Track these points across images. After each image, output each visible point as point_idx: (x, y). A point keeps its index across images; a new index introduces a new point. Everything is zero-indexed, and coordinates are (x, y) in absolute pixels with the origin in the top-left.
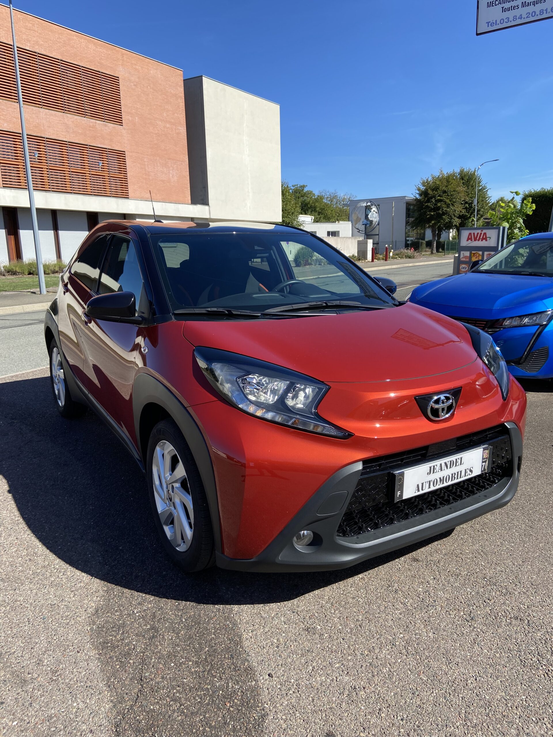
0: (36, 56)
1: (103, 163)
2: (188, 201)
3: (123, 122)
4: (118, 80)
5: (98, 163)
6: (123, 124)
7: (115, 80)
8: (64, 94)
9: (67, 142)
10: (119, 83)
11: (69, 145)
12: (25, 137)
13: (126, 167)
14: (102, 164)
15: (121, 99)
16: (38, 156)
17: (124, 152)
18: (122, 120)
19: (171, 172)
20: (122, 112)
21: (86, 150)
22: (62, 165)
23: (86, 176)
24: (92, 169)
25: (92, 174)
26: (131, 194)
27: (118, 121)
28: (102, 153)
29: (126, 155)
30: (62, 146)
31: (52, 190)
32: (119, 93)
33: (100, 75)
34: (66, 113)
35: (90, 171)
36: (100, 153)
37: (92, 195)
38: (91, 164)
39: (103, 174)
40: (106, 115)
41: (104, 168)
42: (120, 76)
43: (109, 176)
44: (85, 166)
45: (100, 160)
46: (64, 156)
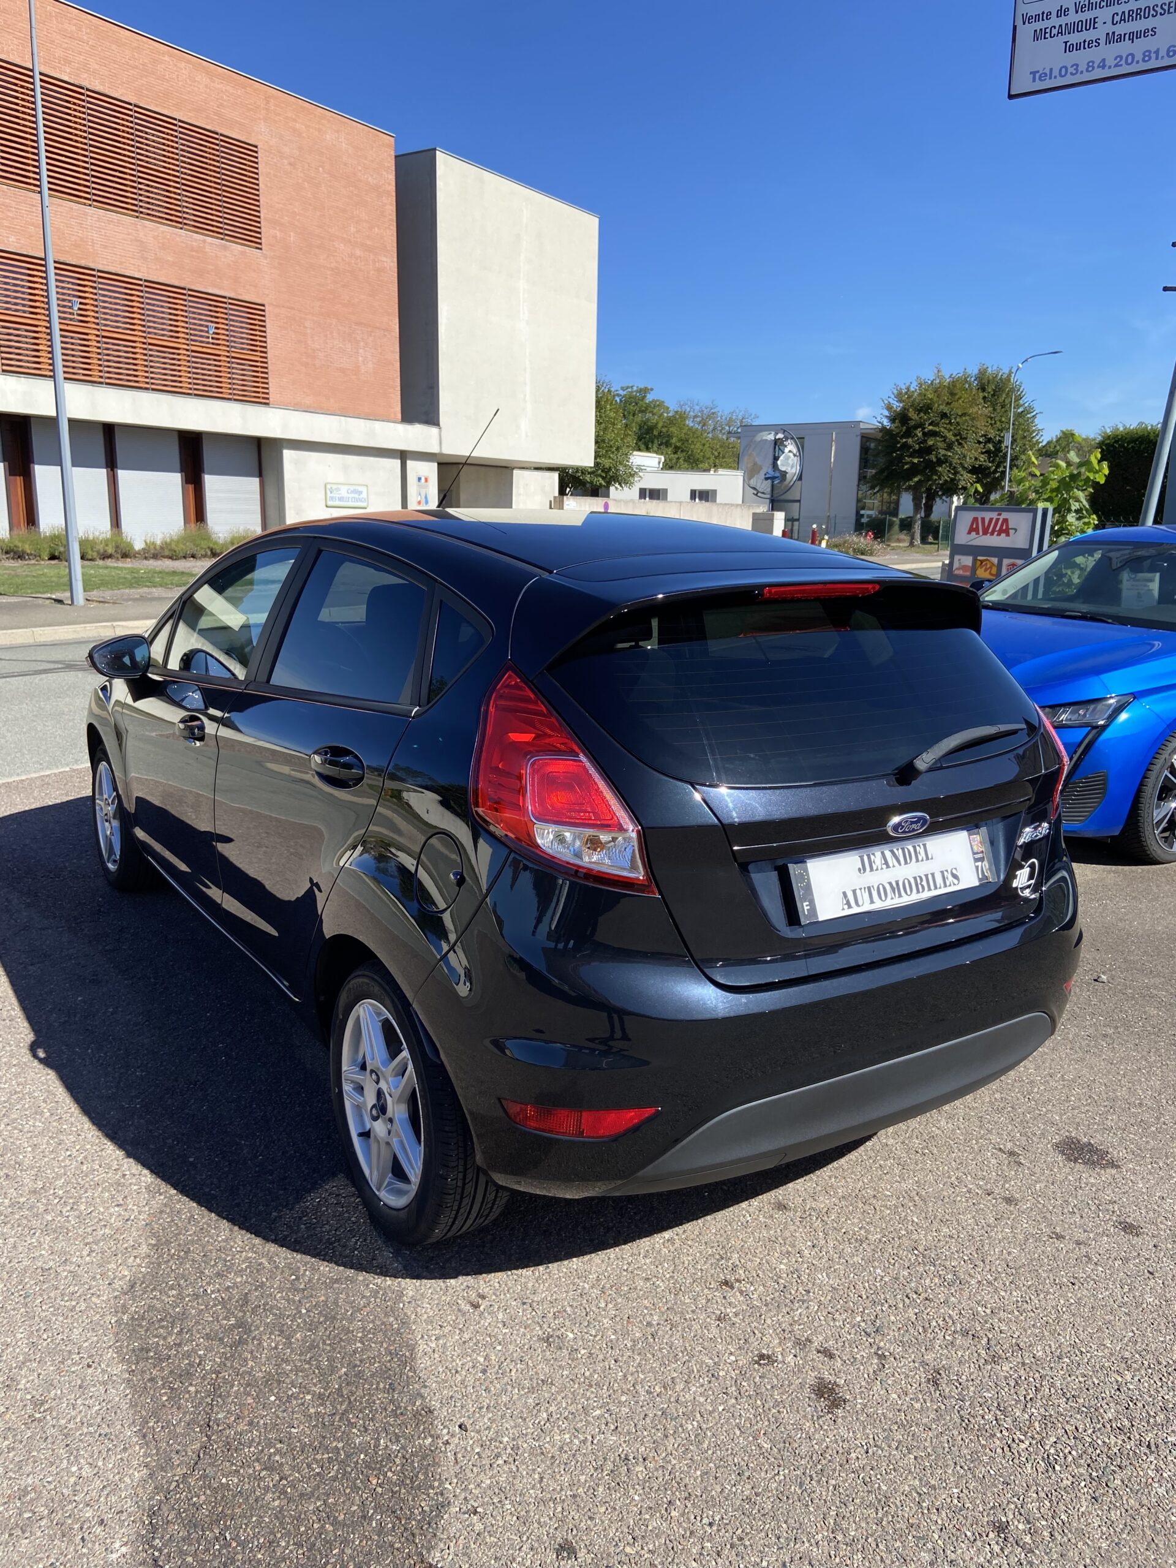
0: (83, 94)
1: (216, 328)
2: (395, 414)
3: (263, 241)
4: (256, 152)
5: (207, 326)
6: (263, 246)
7: (249, 151)
8: (139, 177)
9: (141, 280)
10: (256, 158)
11: (146, 286)
12: (51, 266)
13: (265, 337)
14: (214, 330)
15: (261, 193)
16: (80, 309)
17: (263, 305)
18: (260, 238)
19: (361, 351)
20: (262, 220)
21: (181, 300)
22: (129, 329)
23: (179, 355)
24: (192, 340)
25: (193, 351)
26: (273, 396)
27: (253, 239)
28: (216, 307)
29: (267, 313)
30: (131, 289)
31: (107, 380)
32: (257, 179)
33: (217, 139)
34: (142, 219)
35: (188, 345)
36: (211, 305)
37: (190, 394)
38: (191, 329)
39: (219, 350)
40: (226, 226)
41: (218, 339)
42: (259, 144)
43: (228, 357)
44: (177, 332)
45: (211, 322)
46: (134, 309)
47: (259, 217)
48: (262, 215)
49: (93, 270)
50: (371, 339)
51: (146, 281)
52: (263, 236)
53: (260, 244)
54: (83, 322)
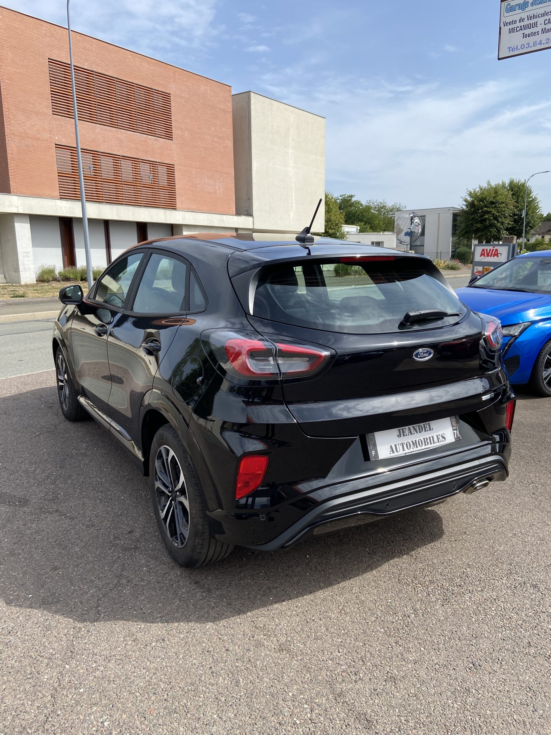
0: (94, 74)
2: (233, 212)
3: (173, 136)
4: (170, 96)
5: (149, 176)
7: (166, 97)
8: (118, 110)
9: (120, 156)
10: (170, 99)
11: (122, 159)
12: (80, 151)
13: (174, 179)
14: (152, 177)
15: (172, 115)
16: (94, 170)
17: (173, 165)
19: (217, 184)
20: (173, 127)
21: (137, 164)
22: (115, 178)
23: (137, 188)
24: (142, 182)
25: (143, 187)
26: (178, 205)
27: (169, 136)
28: (153, 166)
29: (175, 168)
30: (116, 160)
31: (105, 201)
32: (170, 109)
33: (152, 92)
34: (120, 128)
35: (140, 184)
36: (150, 166)
37: (142, 206)
38: (142, 177)
39: (153, 186)
40: (157, 131)
41: (154, 181)
42: (171, 93)
43: (158, 189)
44: (136, 178)
45: (151, 173)
46: (117, 169)
47: (171, 126)
48: (173, 125)
49: (99, 152)
50: (222, 178)
51: (122, 156)
52: (173, 134)
53: (172, 138)
54: (95, 175)
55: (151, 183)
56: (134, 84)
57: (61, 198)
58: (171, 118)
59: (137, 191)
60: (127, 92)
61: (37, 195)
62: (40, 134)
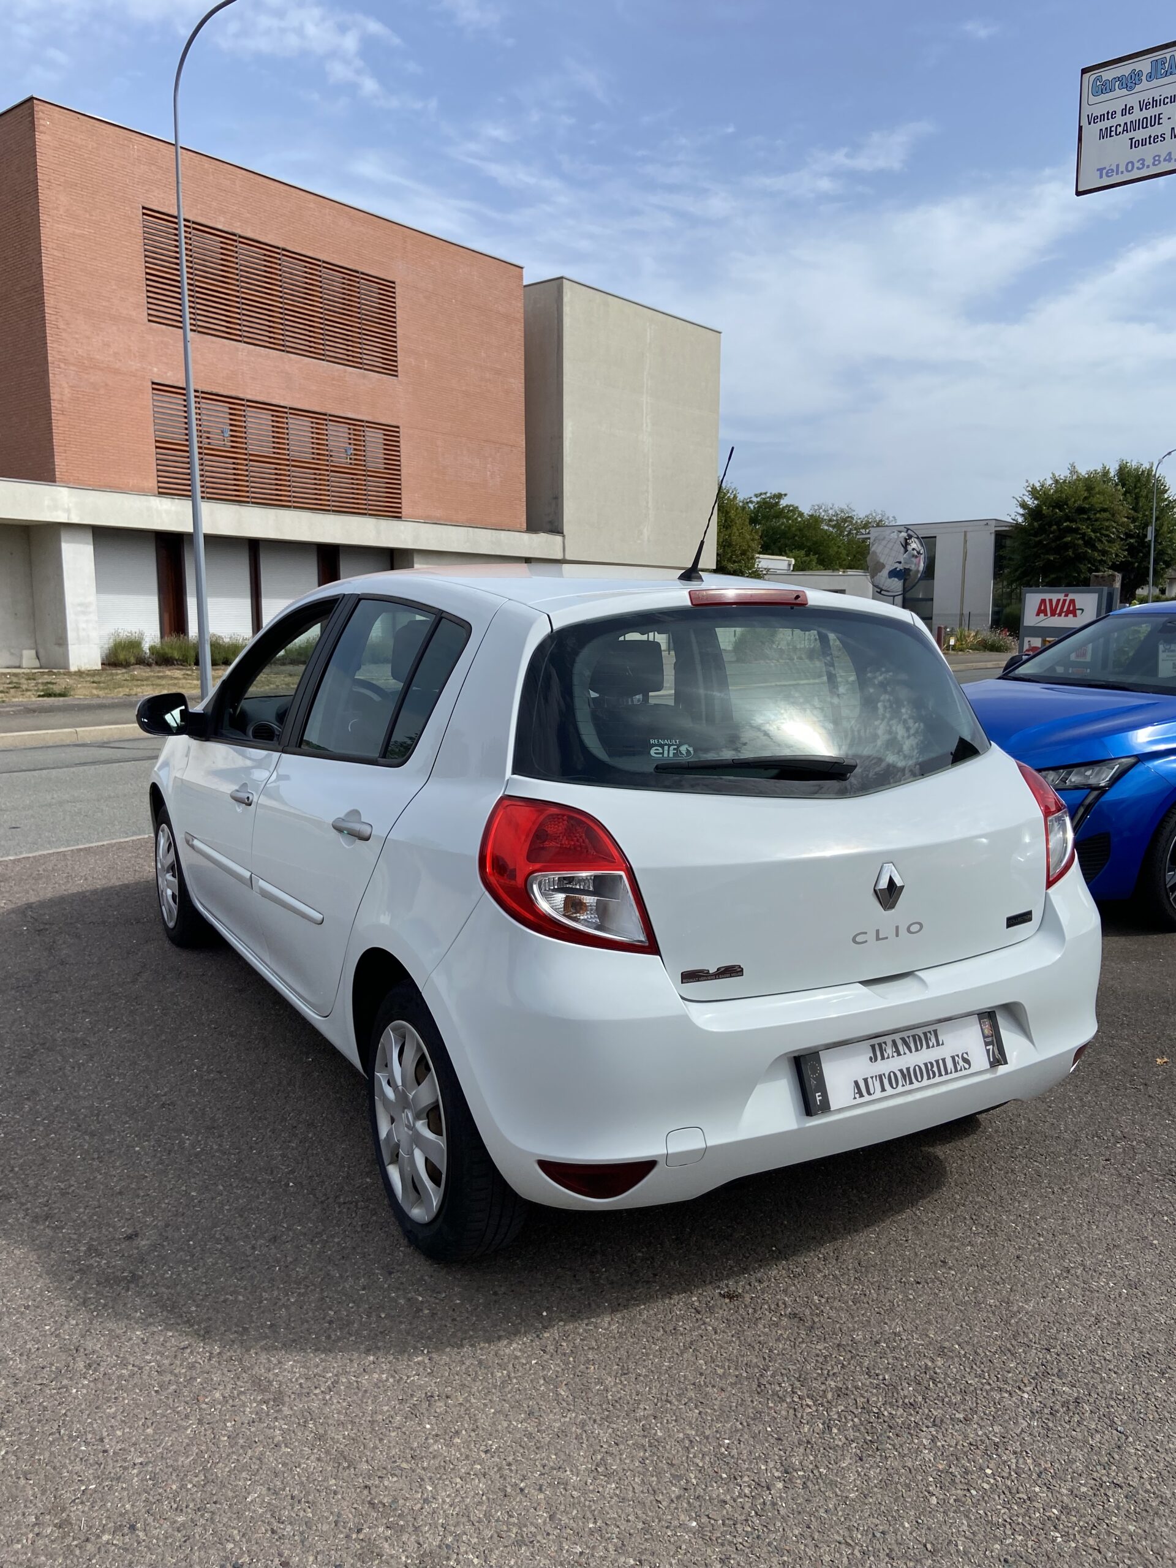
0: (236, 241)
1: (355, 449)
2: (521, 525)
3: (399, 369)
4: (395, 288)
5: (345, 449)
6: (399, 374)
7: (386, 287)
8: (283, 314)
9: (286, 408)
10: (393, 292)
11: (291, 413)
13: (398, 457)
14: (351, 452)
15: (398, 325)
16: (232, 436)
17: (398, 427)
18: (396, 366)
19: (489, 466)
20: (398, 350)
21: (322, 424)
22: (274, 453)
23: (320, 474)
24: (332, 461)
25: (332, 471)
26: (406, 510)
27: (389, 367)
28: (355, 430)
29: (401, 434)
30: (277, 416)
31: (253, 500)
32: (394, 312)
33: (358, 277)
34: (288, 352)
35: (327, 465)
36: (349, 429)
37: (329, 511)
38: (331, 451)
39: (356, 470)
40: (365, 357)
41: (356, 459)
42: (397, 281)
43: (364, 475)
44: (318, 454)
45: (350, 444)
46: (279, 434)
47: (395, 347)
48: (398, 345)
49: (243, 400)
50: (498, 454)
51: (290, 408)
52: (399, 364)
53: (396, 371)
54: (233, 447)
55: (351, 464)
56: (319, 260)
57: (160, 493)
58: (395, 332)
59: (320, 480)
60: (306, 278)
61: (110, 487)
62: (120, 361)
